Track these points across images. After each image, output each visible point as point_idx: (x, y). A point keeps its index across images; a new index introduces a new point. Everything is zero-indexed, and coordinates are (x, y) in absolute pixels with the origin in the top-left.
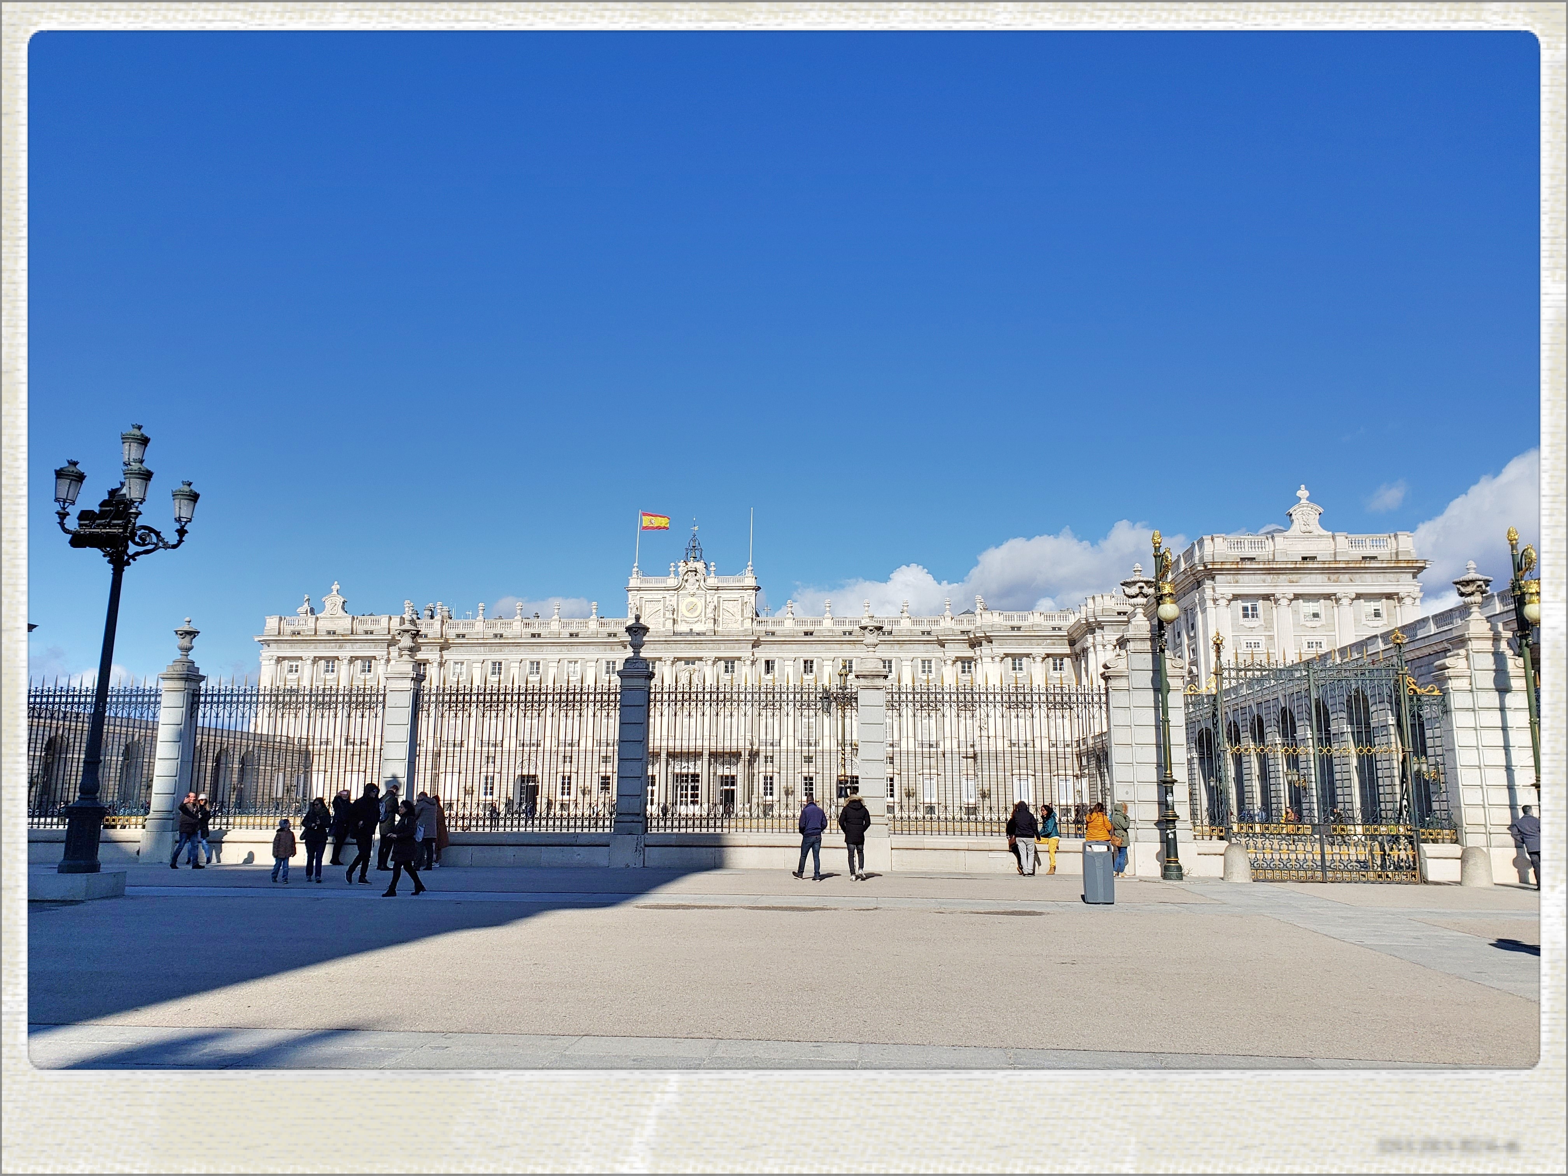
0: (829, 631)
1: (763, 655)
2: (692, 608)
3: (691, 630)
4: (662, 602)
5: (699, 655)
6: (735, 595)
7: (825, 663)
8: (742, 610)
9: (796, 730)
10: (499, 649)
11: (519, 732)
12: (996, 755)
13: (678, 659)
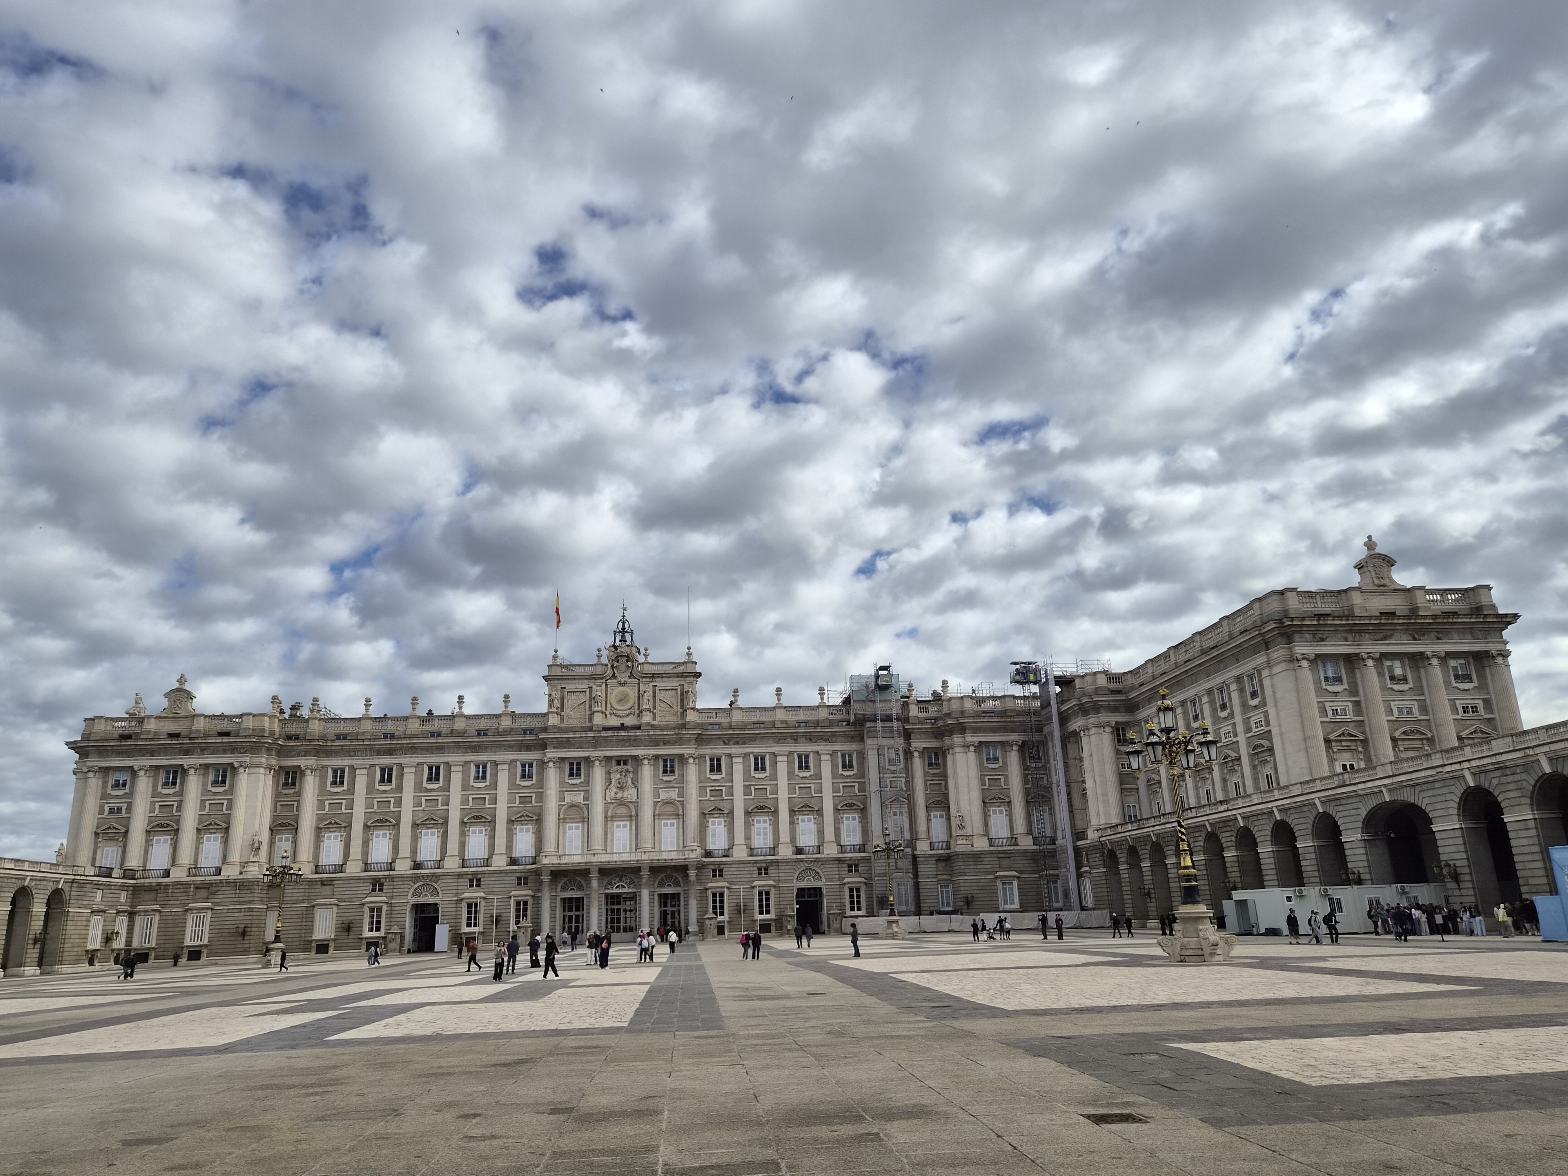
0: (783, 722)
1: (708, 751)
2: (622, 700)
3: (622, 724)
4: (588, 693)
5: (634, 753)
6: (674, 683)
7: (779, 759)
8: (682, 701)
9: (748, 838)
10: (390, 752)
11: (414, 851)
12: (977, 857)
13: (608, 759)
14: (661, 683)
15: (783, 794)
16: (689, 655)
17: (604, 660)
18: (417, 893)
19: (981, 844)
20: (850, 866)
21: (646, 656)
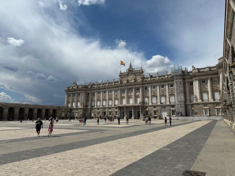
0: (158, 79)
1: (144, 86)
2: (130, 78)
3: (130, 82)
4: (125, 77)
5: (132, 87)
6: (139, 74)
7: (157, 86)
8: (140, 77)
9: (152, 101)
10: (99, 89)
11: (102, 104)
12: (198, 104)
13: (128, 88)
14: (136, 74)
15: (158, 92)
16: (141, 68)
17: (127, 71)
18: (103, 110)
19: (199, 101)
20: (172, 106)
21: (134, 70)
